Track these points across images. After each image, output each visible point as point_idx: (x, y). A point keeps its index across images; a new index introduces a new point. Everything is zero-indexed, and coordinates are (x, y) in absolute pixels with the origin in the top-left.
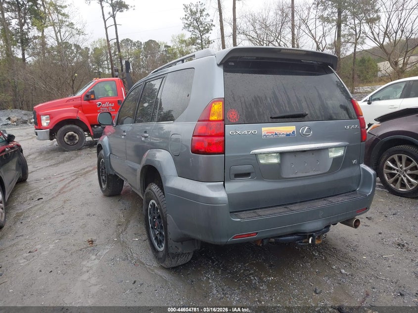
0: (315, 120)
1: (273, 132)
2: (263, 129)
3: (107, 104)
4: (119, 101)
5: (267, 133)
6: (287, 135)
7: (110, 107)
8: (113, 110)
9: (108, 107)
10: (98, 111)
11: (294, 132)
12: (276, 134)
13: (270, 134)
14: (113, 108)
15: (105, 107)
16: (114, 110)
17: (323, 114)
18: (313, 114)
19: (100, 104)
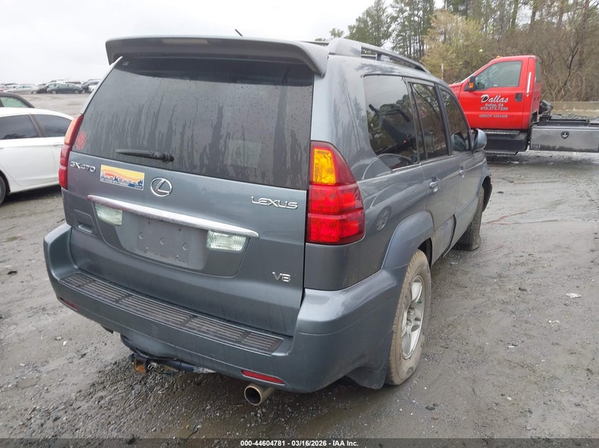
0: (184, 170)
1: (113, 176)
2: (103, 167)
3: (496, 99)
4: (518, 94)
5: (106, 174)
6: (130, 185)
7: (501, 103)
8: (504, 109)
9: (497, 104)
10: (482, 108)
11: (140, 182)
12: (116, 179)
13: (109, 177)
14: (505, 105)
15: (493, 103)
16: (507, 109)
17: (206, 161)
18: (186, 159)
19: (486, 98)
